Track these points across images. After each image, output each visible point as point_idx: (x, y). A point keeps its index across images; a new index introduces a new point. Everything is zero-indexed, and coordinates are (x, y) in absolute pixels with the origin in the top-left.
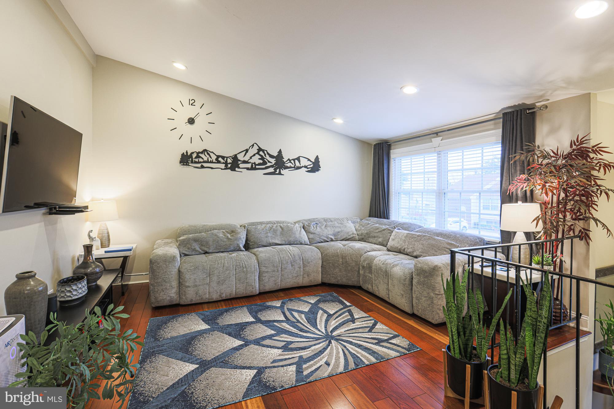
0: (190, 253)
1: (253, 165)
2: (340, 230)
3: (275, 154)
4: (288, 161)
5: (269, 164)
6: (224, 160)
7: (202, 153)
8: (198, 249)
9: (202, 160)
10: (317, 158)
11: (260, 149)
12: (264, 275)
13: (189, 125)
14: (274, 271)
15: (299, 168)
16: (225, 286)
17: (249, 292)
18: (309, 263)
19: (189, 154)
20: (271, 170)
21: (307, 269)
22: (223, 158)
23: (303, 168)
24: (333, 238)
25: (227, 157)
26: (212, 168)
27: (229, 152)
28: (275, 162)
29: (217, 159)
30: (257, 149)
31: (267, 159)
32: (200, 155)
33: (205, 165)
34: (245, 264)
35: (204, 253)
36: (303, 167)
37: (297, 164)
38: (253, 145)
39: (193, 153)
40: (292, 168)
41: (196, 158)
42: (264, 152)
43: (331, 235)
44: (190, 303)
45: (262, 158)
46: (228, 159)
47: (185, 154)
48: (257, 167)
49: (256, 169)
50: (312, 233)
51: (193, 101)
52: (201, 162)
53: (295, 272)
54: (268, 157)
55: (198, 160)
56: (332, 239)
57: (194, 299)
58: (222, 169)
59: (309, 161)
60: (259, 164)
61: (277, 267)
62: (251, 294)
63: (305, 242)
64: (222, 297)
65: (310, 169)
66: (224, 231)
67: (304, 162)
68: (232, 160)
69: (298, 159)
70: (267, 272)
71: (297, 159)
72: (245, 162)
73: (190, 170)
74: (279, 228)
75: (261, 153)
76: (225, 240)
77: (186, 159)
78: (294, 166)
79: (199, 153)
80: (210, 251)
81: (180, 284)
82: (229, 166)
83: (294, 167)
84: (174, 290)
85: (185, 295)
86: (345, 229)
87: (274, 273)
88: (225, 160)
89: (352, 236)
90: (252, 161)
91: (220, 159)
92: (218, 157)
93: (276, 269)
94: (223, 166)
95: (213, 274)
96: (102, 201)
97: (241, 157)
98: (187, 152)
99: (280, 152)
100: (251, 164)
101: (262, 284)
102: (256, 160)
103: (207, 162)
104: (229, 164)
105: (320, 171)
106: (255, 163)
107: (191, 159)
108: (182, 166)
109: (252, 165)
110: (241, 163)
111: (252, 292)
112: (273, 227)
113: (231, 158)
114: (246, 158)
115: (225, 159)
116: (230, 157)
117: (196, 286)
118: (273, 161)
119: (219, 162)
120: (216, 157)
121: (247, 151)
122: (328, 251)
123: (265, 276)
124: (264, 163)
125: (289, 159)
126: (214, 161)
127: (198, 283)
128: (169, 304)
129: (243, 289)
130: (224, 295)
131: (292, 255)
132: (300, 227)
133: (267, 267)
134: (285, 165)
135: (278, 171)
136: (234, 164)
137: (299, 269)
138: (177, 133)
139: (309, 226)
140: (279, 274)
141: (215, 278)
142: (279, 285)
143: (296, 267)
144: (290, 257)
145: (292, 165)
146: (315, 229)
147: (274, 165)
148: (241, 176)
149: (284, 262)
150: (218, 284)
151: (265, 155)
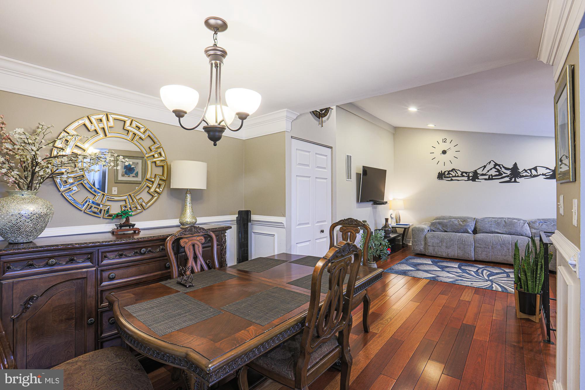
0: (436, 231)
1: (490, 176)
3: (511, 167)
4: (524, 171)
5: (504, 175)
6: (467, 174)
7: (451, 171)
8: (441, 228)
9: (451, 176)
11: (496, 164)
13: (443, 155)
14: (486, 248)
15: (535, 176)
16: (451, 250)
17: (466, 257)
20: (507, 179)
22: (466, 173)
23: (541, 176)
25: (469, 173)
26: (458, 180)
27: (470, 169)
28: (511, 172)
30: (494, 165)
31: (502, 171)
32: (450, 172)
33: (453, 178)
34: (464, 240)
35: (445, 232)
37: (534, 173)
38: (490, 162)
39: (445, 172)
40: (529, 176)
41: (447, 174)
42: (500, 166)
44: (430, 255)
45: (498, 171)
47: (441, 173)
48: (493, 177)
49: (492, 179)
50: (535, 229)
51: (445, 140)
52: (451, 177)
53: (504, 252)
54: (503, 170)
55: (449, 176)
57: (432, 253)
58: (465, 181)
59: (548, 170)
60: (496, 175)
61: (488, 245)
62: (468, 259)
63: (526, 235)
64: (448, 256)
65: (548, 176)
66: (459, 220)
67: (541, 171)
68: (473, 174)
69: (535, 169)
70: (480, 247)
71: (533, 169)
72: (483, 175)
73: (444, 182)
74: (503, 221)
75: (497, 167)
76: (458, 225)
77: (441, 176)
79: (449, 171)
80: (448, 231)
81: (425, 244)
82: (471, 178)
83: (531, 176)
84: (422, 246)
85: (428, 250)
90: (489, 173)
91: (464, 174)
92: (463, 173)
93: (487, 247)
95: (443, 242)
96: (397, 200)
97: (480, 172)
98: (442, 172)
99: (515, 165)
100: (488, 176)
101: (477, 255)
102: (493, 172)
103: (455, 176)
104: (471, 177)
106: (491, 175)
107: (444, 175)
108: (439, 180)
109: (489, 177)
110: (480, 176)
111: (468, 258)
112: (498, 221)
114: (484, 172)
115: (468, 174)
116: (471, 172)
117: (433, 246)
118: (508, 172)
119: (463, 176)
120: (461, 173)
121: (485, 167)
123: (479, 250)
124: (500, 174)
126: (460, 176)
127: (434, 245)
128: (420, 253)
129: (462, 254)
130: (450, 255)
131: (503, 240)
132: (524, 223)
133: (480, 244)
134: (520, 174)
135: (513, 180)
136: (475, 177)
137: (508, 250)
138: (436, 161)
139: (534, 223)
140: (490, 251)
141: (444, 244)
142: (490, 258)
143: (505, 249)
144: (501, 241)
145: (527, 174)
146: (540, 226)
147: (509, 175)
148: (481, 184)
149: (494, 243)
150: (446, 248)
151: (501, 168)
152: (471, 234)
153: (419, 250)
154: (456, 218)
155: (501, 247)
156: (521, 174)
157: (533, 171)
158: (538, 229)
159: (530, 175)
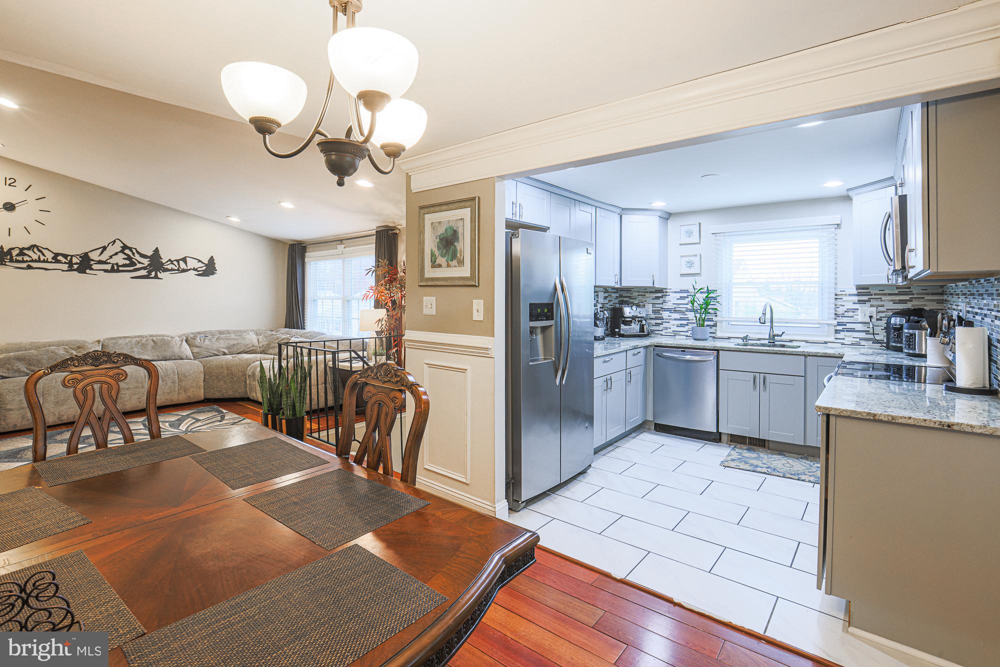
1: (115, 266)
2: (236, 342)
3: (150, 253)
4: (169, 262)
5: (139, 266)
6: (67, 259)
7: (28, 249)
9: (28, 259)
10: (212, 260)
11: (125, 247)
12: (123, 392)
13: (5, 212)
14: (137, 387)
15: (184, 271)
18: (185, 377)
20: (144, 272)
21: (184, 383)
22: (65, 256)
24: (226, 351)
25: (72, 256)
26: (46, 269)
27: (75, 249)
28: (149, 262)
29: (54, 258)
30: (121, 247)
31: (136, 260)
32: (26, 252)
33: (34, 265)
36: (191, 269)
37: (182, 264)
38: (114, 242)
40: (176, 270)
41: (17, 255)
42: (132, 251)
43: (223, 348)
45: (129, 258)
46: (74, 258)
48: (120, 269)
49: (118, 271)
50: (197, 347)
51: (13, 181)
52: (27, 261)
53: (167, 387)
54: (137, 257)
55: (23, 258)
56: (224, 352)
58: (63, 271)
59: (200, 263)
60: (124, 266)
61: (141, 383)
63: (186, 357)
65: (202, 272)
66: (68, 347)
67: (192, 264)
68: (80, 259)
69: (184, 260)
71: (181, 260)
72: (100, 262)
74: (151, 341)
75: (127, 251)
78: (178, 268)
79: (24, 249)
82: (76, 266)
83: (178, 270)
86: (243, 341)
87: (137, 390)
88: (69, 259)
89: (251, 349)
90: (112, 261)
91: (60, 258)
92: (57, 255)
93: (141, 385)
94: (66, 267)
97: (94, 256)
98: (2, 248)
99: (157, 250)
100: (111, 265)
101: (121, 403)
102: (120, 260)
103: (39, 261)
104: (75, 264)
105: (215, 275)
106: (117, 264)
107: (9, 257)
109: (113, 267)
110: (94, 264)
112: (141, 341)
113: (78, 257)
114: (104, 257)
115: (69, 258)
116: (77, 255)
118: (146, 262)
119: (58, 262)
120: (53, 255)
121: (104, 248)
122: (211, 364)
123: (125, 394)
124: (133, 264)
125: (170, 260)
126: (50, 260)
130: (65, 417)
131: (164, 369)
132: (182, 341)
134: (164, 266)
135: (153, 274)
136: (84, 264)
137: (173, 384)
139: (194, 339)
143: (169, 382)
145: (174, 267)
146: (202, 342)
147: (147, 266)
148: (96, 279)
150: (56, 404)
151: (133, 254)
159: (177, 268)
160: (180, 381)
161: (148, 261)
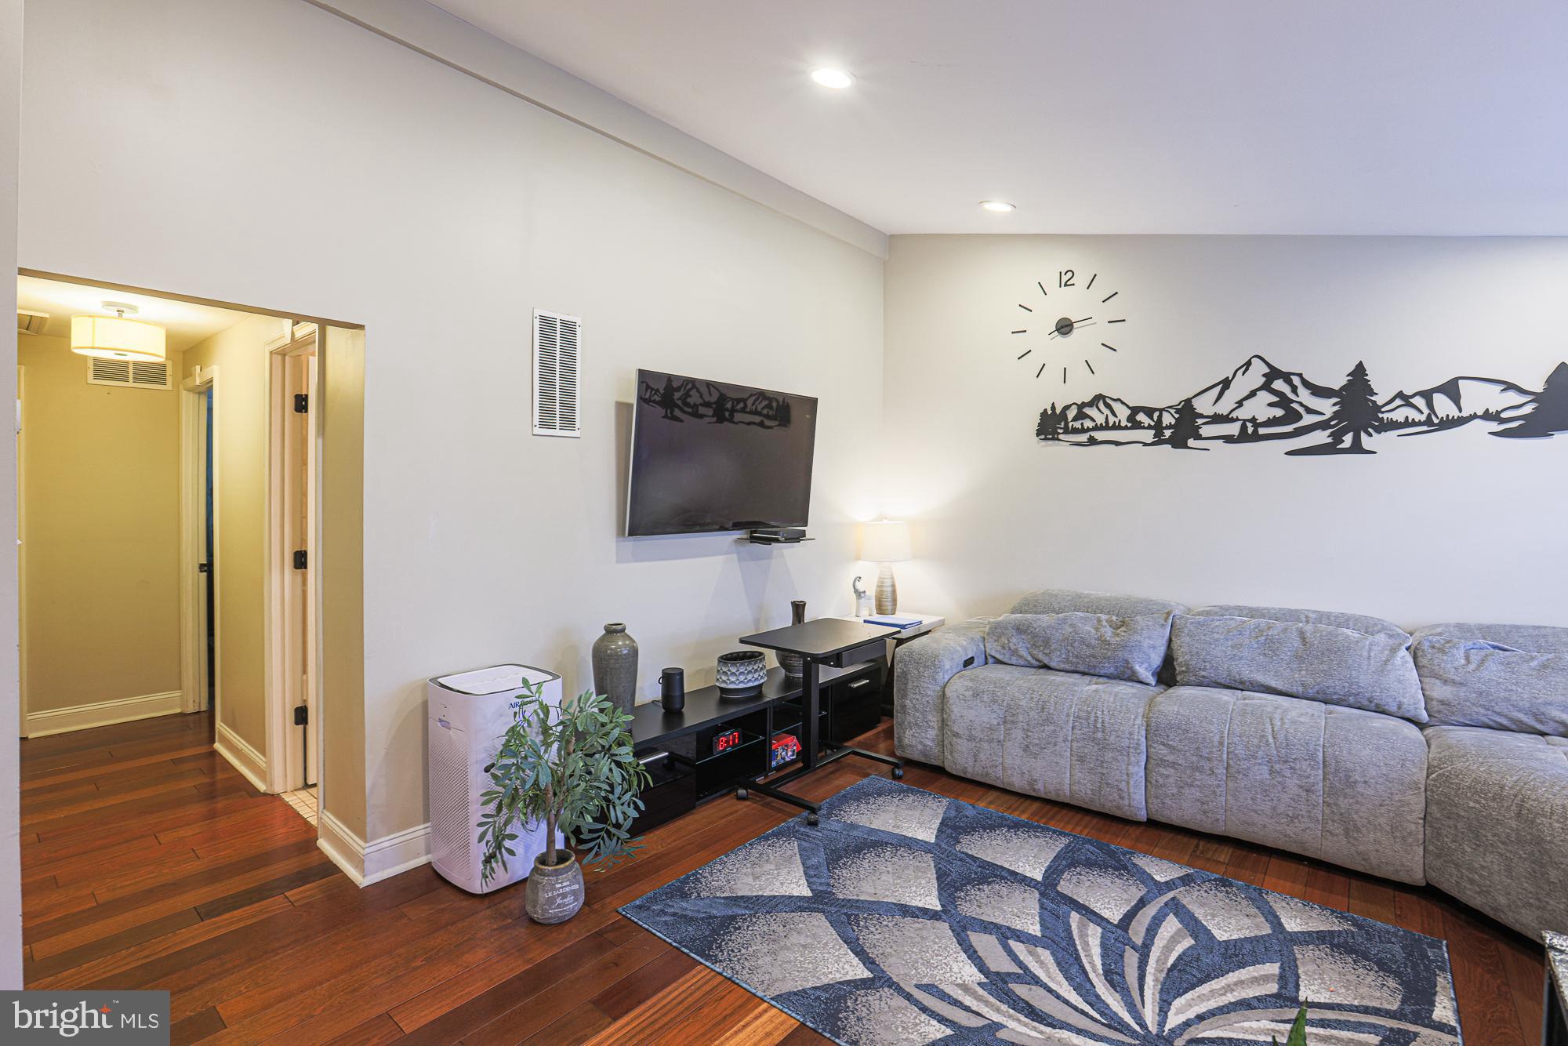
1: (1249, 425)
3: (1338, 381)
4: (1398, 402)
5: (1308, 420)
6: (1152, 420)
7: (1090, 404)
8: (1024, 652)
9: (1090, 424)
11: (1273, 374)
12: (1162, 770)
13: (1059, 339)
14: (1200, 769)
15: (1448, 423)
16: (1043, 763)
17: (1108, 802)
18: (1353, 784)
19: (1058, 412)
20: (1321, 437)
21: (1344, 804)
22: (1149, 412)
23: (1476, 421)
25: (1161, 410)
26: (1117, 443)
27: (1166, 395)
28: (1337, 408)
29: (1131, 419)
30: (1264, 375)
31: (1301, 404)
32: (1087, 410)
33: (1099, 435)
34: (1103, 722)
35: (1042, 668)
36: (1474, 417)
37: (1444, 406)
38: (1248, 364)
39: (1067, 407)
40: (1420, 424)
41: (1075, 419)
42: (1289, 382)
44: (962, 774)
45: (1283, 401)
46: (1164, 413)
47: (1049, 412)
48: (1262, 431)
49: (1256, 438)
50: (1445, 682)
51: (1070, 274)
52: (1088, 430)
53: (1285, 797)
54: (1304, 396)
55: (1082, 424)
57: (970, 770)
58: (1145, 444)
59: (1511, 394)
60: (1272, 422)
61: (1210, 759)
62: (1118, 814)
63: (1399, 708)
64: (1034, 790)
65: (1519, 423)
66: (1102, 616)
67: (1476, 398)
68: (1177, 416)
69: (1451, 389)
70: (1174, 765)
71: (1439, 389)
72: (1217, 419)
73: (1062, 451)
75: (1279, 385)
76: (1093, 642)
77: (1051, 425)
78: (1429, 416)
79: (1084, 405)
80: (1052, 664)
81: (943, 724)
82: (1168, 433)
83: (1428, 423)
84: (932, 733)
85: (951, 753)
87: (1198, 775)
88: (1155, 418)
90: (1243, 413)
91: (1141, 417)
92: (1135, 410)
93: (1207, 766)
95: (1013, 722)
97: (1204, 406)
98: (1053, 407)
99: (1359, 371)
100: (1240, 423)
101: (1157, 797)
102: (1261, 408)
103: (1106, 427)
104: (1167, 427)
106: (1253, 420)
107: (1063, 423)
108: (1044, 443)
109: (1244, 428)
110: (1204, 424)
111: (1118, 807)
112: (1269, 627)
113: (1173, 411)
114: (1223, 408)
115: (1156, 415)
116: (1170, 407)
117: (971, 739)
118: (1327, 407)
119: (1137, 425)
120: (1129, 412)
121: (1226, 384)
122: (1459, 765)
123: (1168, 776)
124: (1292, 416)
125: (1401, 395)
126: (1123, 424)
127: (977, 734)
128: (923, 760)
129: (1092, 790)
130: (1039, 786)
131: (1281, 737)
132: (1394, 650)
133: (1172, 749)
134: (1380, 415)
135: (1348, 440)
136: (1183, 427)
137: (1304, 794)
138: (1032, 363)
139: (1442, 650)
140: (1219, 786)
141: (1018, 734)
142: (1218, 820)
143: (1292, 783)
144: (1271, 740)
145: (1413, 414)
146: (1472, 667)
147: (1331, 419)
148: (1210, 460)
149: (1240, 751)
150: (1025, 751)
151: (1294, 390)
152: (1147, 684)
153: (920, 747)
154: (1092, 606)
155: (1272, 771)
156: (1385, 416)
157: (1440, 400)
158: (1461, 684)
159: (1423, 418)
160: (1331, 791)
161: (1334, 405)
